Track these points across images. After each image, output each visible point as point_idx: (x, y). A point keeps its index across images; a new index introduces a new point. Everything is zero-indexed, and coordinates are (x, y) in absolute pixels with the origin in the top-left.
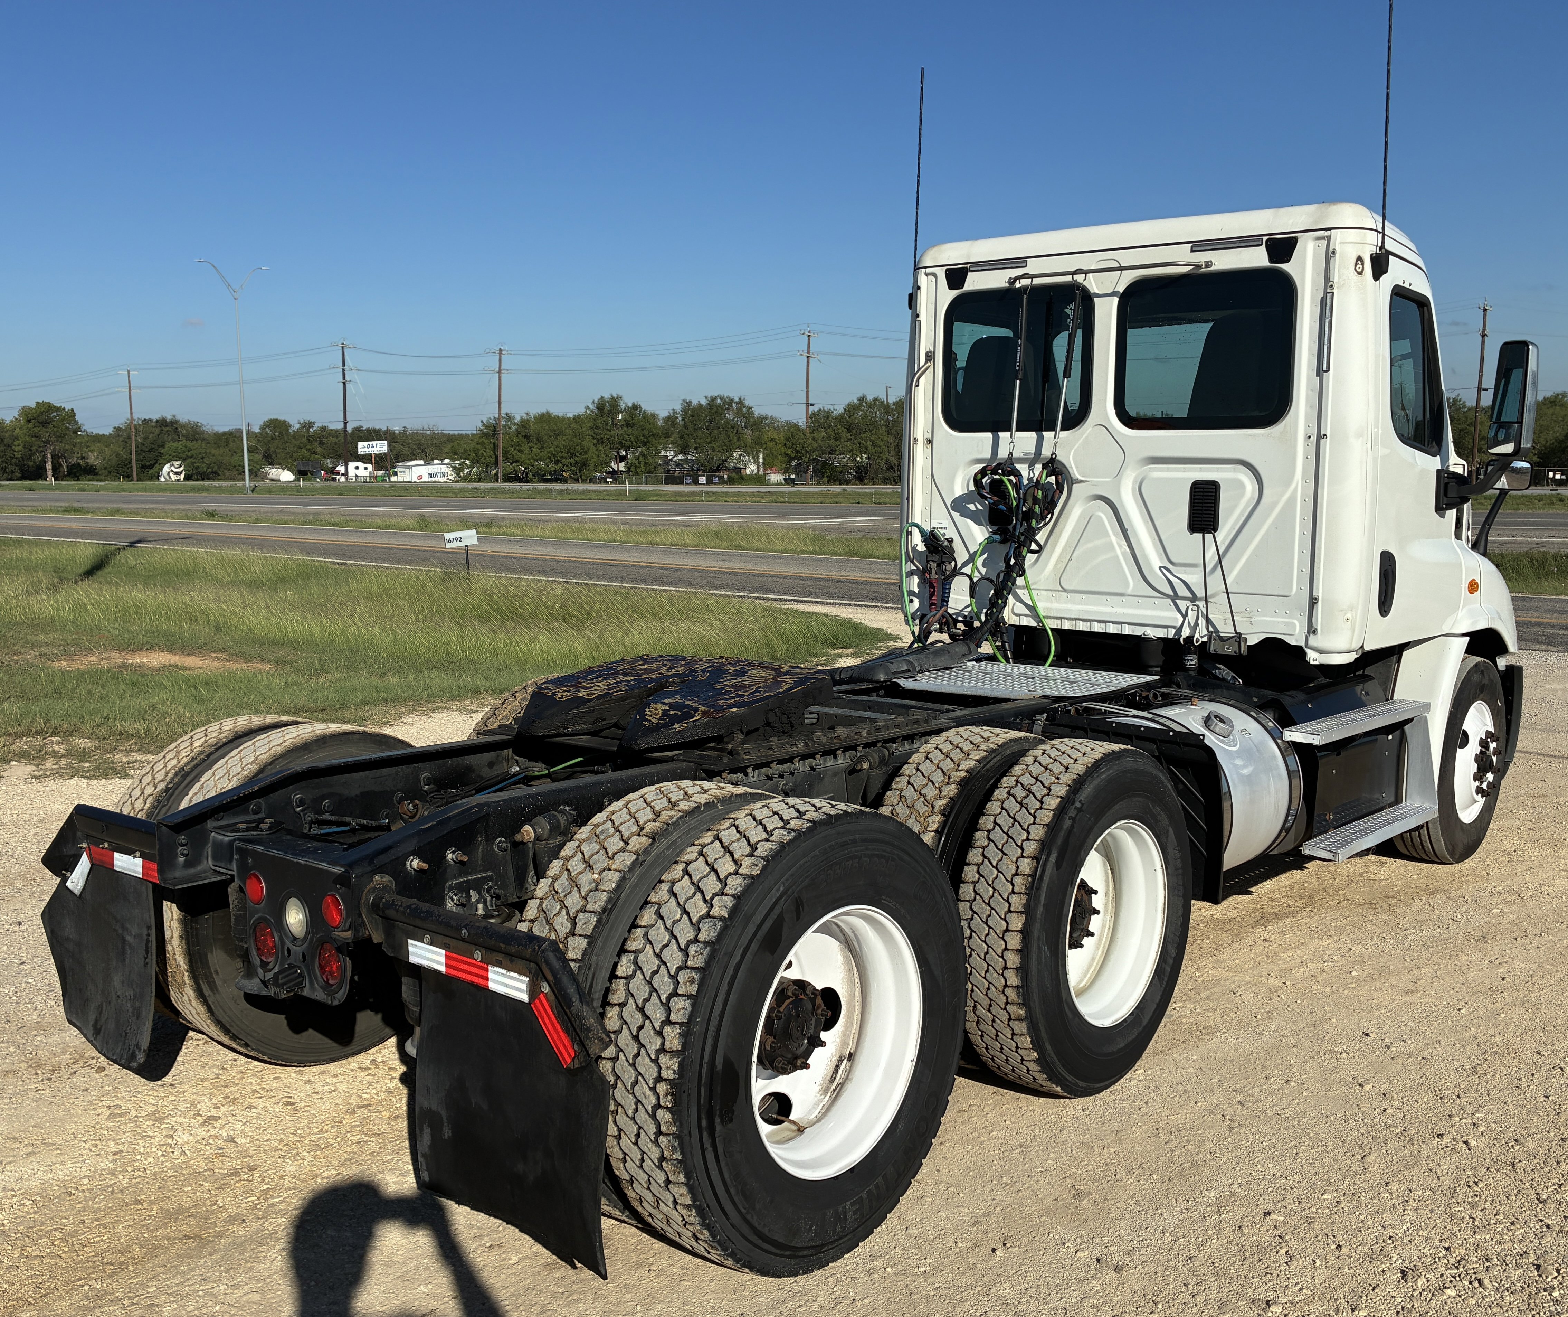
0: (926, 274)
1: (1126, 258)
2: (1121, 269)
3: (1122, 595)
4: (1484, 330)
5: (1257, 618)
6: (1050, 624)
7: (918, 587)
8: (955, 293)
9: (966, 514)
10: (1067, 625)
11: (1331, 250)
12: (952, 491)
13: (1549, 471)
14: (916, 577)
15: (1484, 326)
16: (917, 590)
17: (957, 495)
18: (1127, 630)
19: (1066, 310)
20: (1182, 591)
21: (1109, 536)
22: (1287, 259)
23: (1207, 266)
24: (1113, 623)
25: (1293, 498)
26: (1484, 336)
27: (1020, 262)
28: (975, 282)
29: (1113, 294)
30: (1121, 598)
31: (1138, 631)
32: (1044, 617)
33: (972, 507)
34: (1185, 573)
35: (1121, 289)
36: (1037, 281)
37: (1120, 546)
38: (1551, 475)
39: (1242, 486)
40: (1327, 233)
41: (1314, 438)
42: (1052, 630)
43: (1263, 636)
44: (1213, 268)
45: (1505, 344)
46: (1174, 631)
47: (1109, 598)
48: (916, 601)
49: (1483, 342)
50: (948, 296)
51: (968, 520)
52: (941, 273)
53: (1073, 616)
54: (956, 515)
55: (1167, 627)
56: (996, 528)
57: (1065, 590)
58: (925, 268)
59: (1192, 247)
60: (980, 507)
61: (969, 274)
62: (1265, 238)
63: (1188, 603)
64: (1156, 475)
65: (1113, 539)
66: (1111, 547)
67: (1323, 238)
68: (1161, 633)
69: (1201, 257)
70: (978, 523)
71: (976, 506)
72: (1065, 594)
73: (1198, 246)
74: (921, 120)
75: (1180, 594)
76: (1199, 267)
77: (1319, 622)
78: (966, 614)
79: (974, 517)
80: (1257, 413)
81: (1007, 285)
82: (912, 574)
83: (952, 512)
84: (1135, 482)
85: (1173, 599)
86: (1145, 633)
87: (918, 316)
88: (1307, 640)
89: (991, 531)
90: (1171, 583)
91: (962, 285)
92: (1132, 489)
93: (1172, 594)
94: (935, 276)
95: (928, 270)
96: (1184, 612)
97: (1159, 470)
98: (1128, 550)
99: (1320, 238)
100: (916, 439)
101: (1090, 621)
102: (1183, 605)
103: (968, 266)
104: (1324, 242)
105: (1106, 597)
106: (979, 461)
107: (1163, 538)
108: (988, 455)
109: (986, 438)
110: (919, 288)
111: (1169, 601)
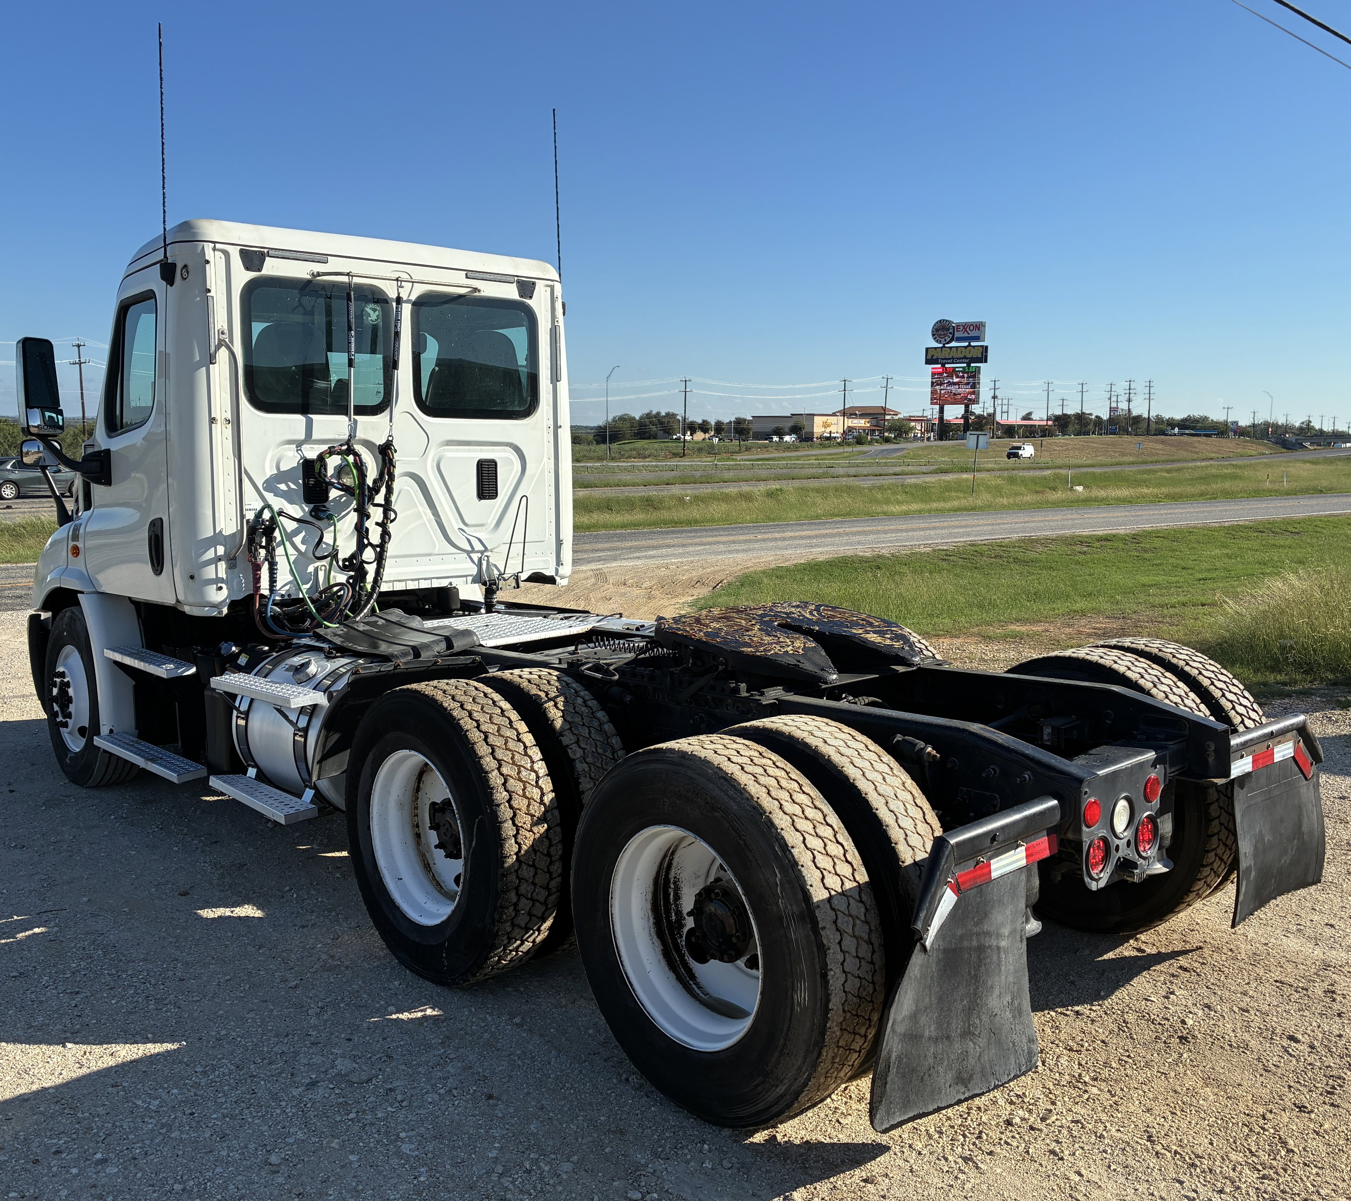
0: (215, 249)
1: (418, 273)
2: (413, 281)
3: (429, 555)
5: (526, 560)
7: (226, 573)
8: (252, 275)
9: (278, 493)
11: (555, 295)
12: (263, 471)
14: (223, 562)
16: (225, 577)
17: (268, 475)
18: (436, 584)
19: (367, 309)
20: (478, 547)
21: (417, 507)
22: (531, 297)
23: (478, 291)
24: (424, 579)
25: (543, 471)
27: (322, 258)
28: (272, 268)
29: (407, 302)
30: (429, 557)
31: (445, 584)
33: (283, 487)
34: (475, 531)
35: (414, 297)
37: (426, 514)
39: (512, 463)
41: (552, 428)
43: (530, 573)
44: (482, 294)
46: (471, 578)
47: (418, 559)
48: (225, 587)
50: (242, 276)
51: (281, 498)
52: (235, 254)
53: (391, 579)
54: (268, 495)
55: (466, 576)
56: (312, 506)
57: (395, 555)
58: (214, 242)
59: (467, 274)
60: (293, 486)
61: (267, 258)
62: (516, 278)
63: (480, 555)
64: (449, 454)
65: (420, 508)
66: (419, 516)
68: (462, 582)
69: (475, 284)
70: (292, 501)
71: (288, 486)
72: (395, 559)
73: (470, 274)
75: (476, 549)
76: (475, 291)
77: (565, 557)
78: (283, 593)
79: (287, 495)
80: (517, 408)
81: (309, 277)
82: (219, 560)
84: (434, 461)
85: (468, 553)
86: (451, 584)
87: (209, 291)
88: (557, 571)
89: (307, 509)
90: (469, 541)
91: (260, 270)
92: (432, 466)
93: (470, 549)
94: (226, 254)
95: (218, 246)
96: (476, 561)
97: (451, 451)
98: (432, 517)
99: (547, 286)
100: (214, 419)
101: (406, 580)
102: (475, 557)
103: (266, 251)
104: (549, 289)
105: (416, 559)
106: (290, 442)
107: (459, 505)
108: (302, 437)
109: (298, 420)
110: (208, 262)
111: (465, 555)
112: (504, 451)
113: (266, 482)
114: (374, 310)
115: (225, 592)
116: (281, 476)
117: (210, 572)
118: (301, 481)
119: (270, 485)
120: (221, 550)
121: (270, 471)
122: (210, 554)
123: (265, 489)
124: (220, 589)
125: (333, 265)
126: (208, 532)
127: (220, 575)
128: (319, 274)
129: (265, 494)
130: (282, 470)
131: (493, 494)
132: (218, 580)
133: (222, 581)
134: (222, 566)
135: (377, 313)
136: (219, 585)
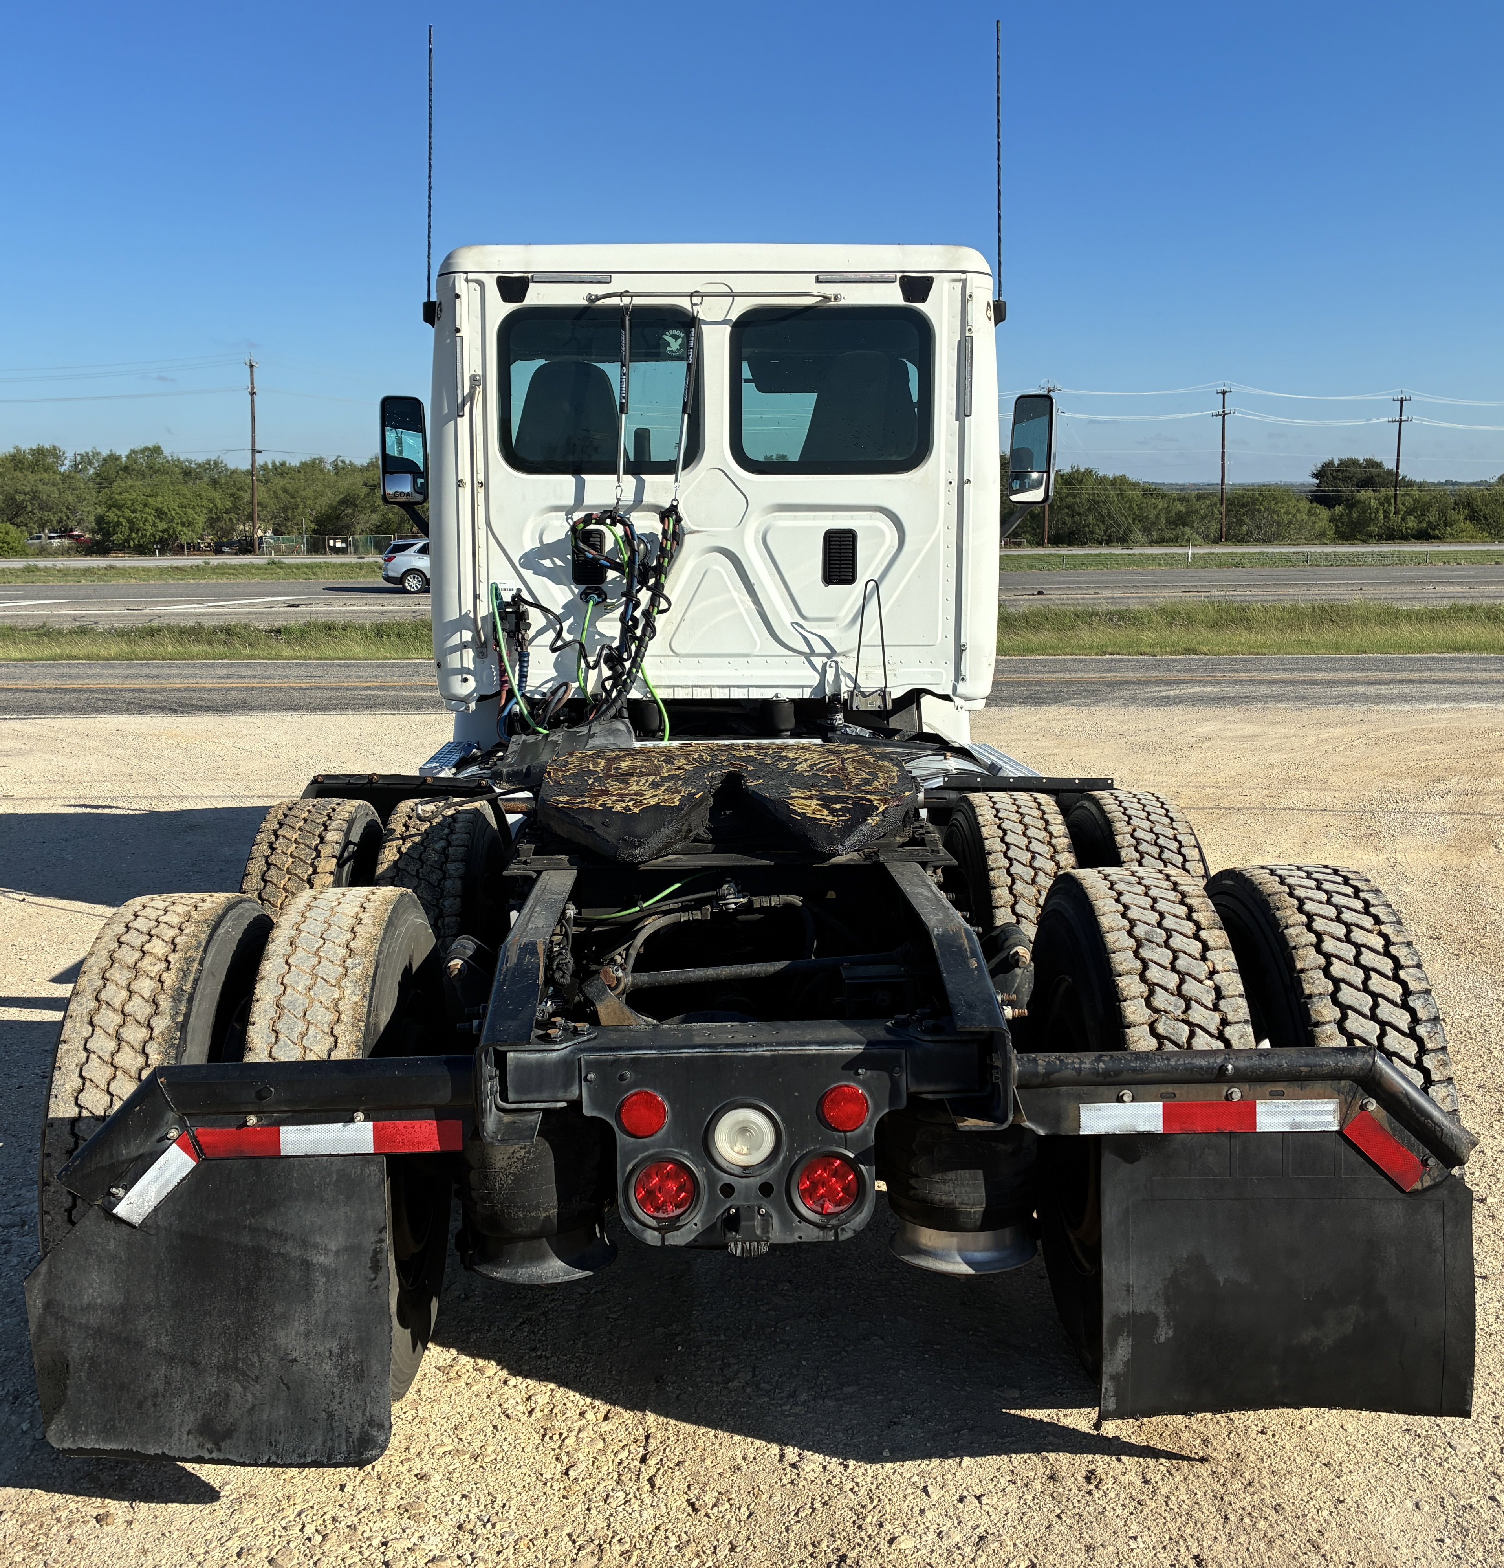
0: (467, 281)
1: (739, 284)
2: (733, 295)
3: (747, 655)
4: (253, 388)
5: (901, 670)
6: (661, 694)
7: (474, 662)
8: (512, 307)
9: (539, 571)
10: (681, 694)
11: (968, 293)
12: (521, 543)
13: (330, 539)
14: (470, 650)
15: (252, 383)
16: (472, 667)
17: (527, 549)
18: (755, 694)
19: (665, 337)
20: (820, 647)
21: (730, 591)
22: (923, 299)
23: (836, 299)
24: (739, 687)
25: (935, 546)
26: (253, 394)
27: (604, 277)
28: (537, 296)
29: (724, 322)
30: (747, 659)
31: (768, 694)
32: (657, 687)
33: (547, 563)
34: (819, 627)
35: (734, 317)
36: (637, 301)
37: (743, 602)
38: (331, 543)
39: (882, 534)
40: (963, 276)
41: (955, 484)
42: (665, 701)
43: (908, 688)
44: (842, 302)
45: (1022, 397)
46: (810, 690)
47: (731, 660)
48: (471, 679)
49: (253, 401)
50: (500, 309)
51: (545, 579)
52: (491, 283)
53: (690, 684)
54: (527, 574)
55: (802, 687)
56: (584, 587)
57: (677, 655)
58: (466, 273)
59: (817, 278)
60: (559, 563)
61: (531, 285)
62: (899, 275)
63: (825, 660)
64: (781, 523)
65: (735, 594)
66: (732, 603)
67: (960, 280)
68: (796, 694)
69: (829, 290)
70: (558, 582)
71: (553, 562)
72: (677, 659)
73: (822, 277)
74: (430, 89)
76: (829, 299)
77: (965, 669)
78: (545, 691)
79: (553, 575)
80: (894, 458)
81: (585, 302)
82: (465, 647)
83: (522, 570)
84: (757, 532)
85: (807, 656)
86: (776, 696)
87: (458, 330)
88: (955, 689)
89: (576, 591)
90: (806, 639)
91: (521, 298)
92: (756, 539)
93: (808, 651)
94: (481, 284)
95: (470, 276)
96: (820, 669)
97: (784, 518)
98: (753, 606)
99: (955, 281)
100: (461, 481)
101: (710, 687)
102: (818, 662)
103: (530, 275)
104: (960, 285)
105: (728, 659)
106: (557, 509)
107: (794, 591)
108: (571, 501)
109: (568, 481)
110: (458, 296)
111: (803, 658)
112: (871, 518)
113: (525, 556)
114: (676, 338)
115: (472, 683)
116: (546, 550)
117: (454, 661)
118: (569, 557)
119: (531, 560)
120: (467, 636)
121: (530, 544)
122: (455, 640)
123: (522, 565)
124: (465, 680)
125: (618, 284)
126: (453, 614)
127: (465, 665)
128: (598, 298)
129: (523, 571)
130: (545, 542)
131: (848, 577)
132: (463, 670)
133: (468, 671)
134: (469, 654)
135: (680, 341)
136: (465, 676)
